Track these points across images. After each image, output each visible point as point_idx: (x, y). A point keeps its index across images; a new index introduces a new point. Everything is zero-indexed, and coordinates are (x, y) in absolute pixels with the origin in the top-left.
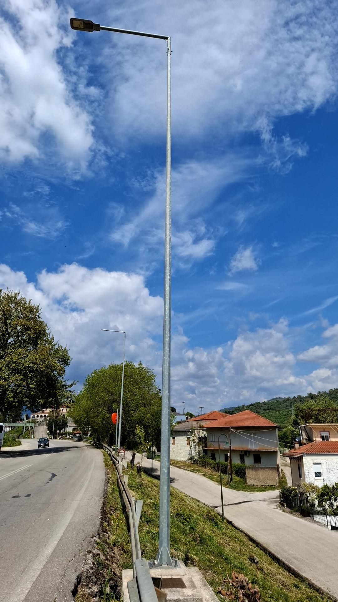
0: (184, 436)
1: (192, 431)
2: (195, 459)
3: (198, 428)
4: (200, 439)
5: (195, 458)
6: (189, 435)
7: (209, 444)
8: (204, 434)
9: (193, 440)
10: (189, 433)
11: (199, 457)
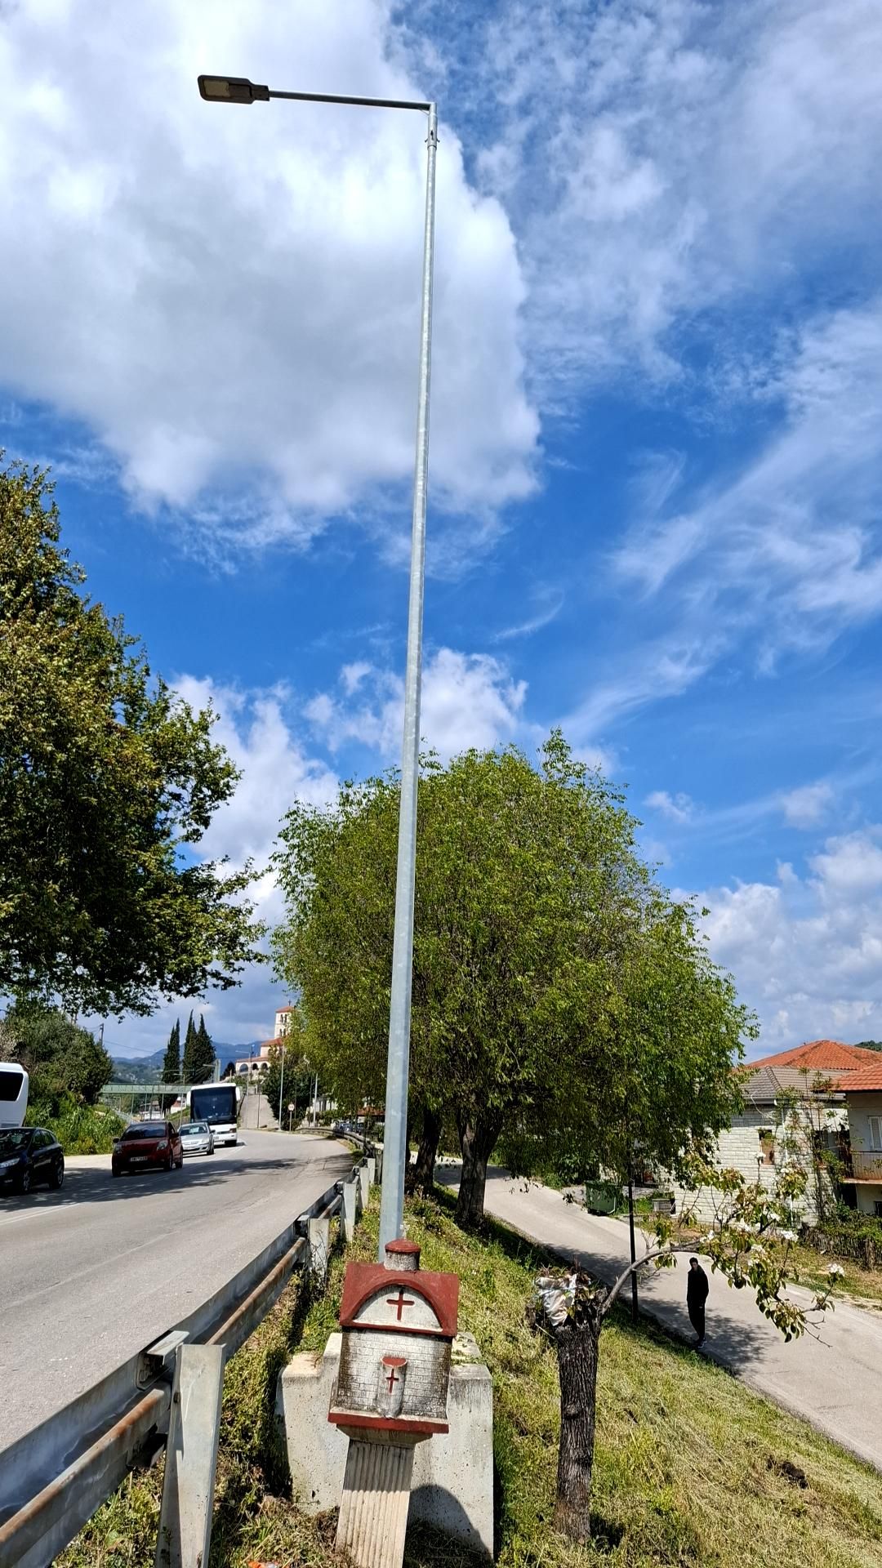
0: (747, 1124)
1: (785, 1104)
2: (803, 1224)
3: (811, 1094)
4: (819, 1138)
5: (804, 1219)
6: (768, 1122)
7: (859, 1163)
8: (837, 1119)
9: (791, 1145)
10: (770, 1115)
11: (822, 1217)
